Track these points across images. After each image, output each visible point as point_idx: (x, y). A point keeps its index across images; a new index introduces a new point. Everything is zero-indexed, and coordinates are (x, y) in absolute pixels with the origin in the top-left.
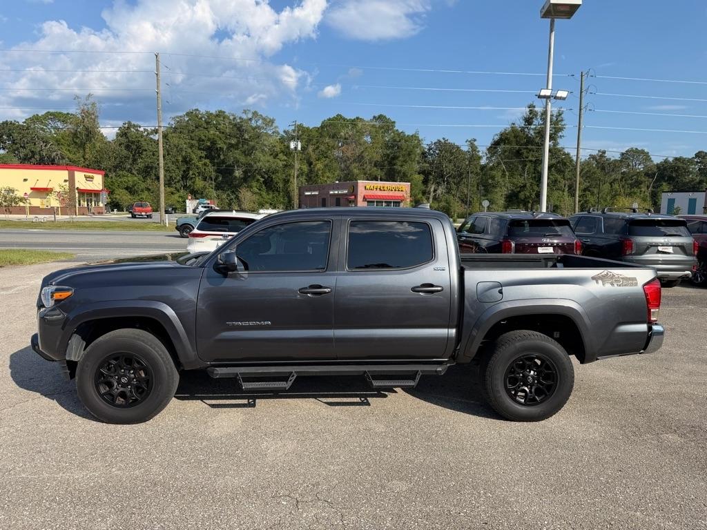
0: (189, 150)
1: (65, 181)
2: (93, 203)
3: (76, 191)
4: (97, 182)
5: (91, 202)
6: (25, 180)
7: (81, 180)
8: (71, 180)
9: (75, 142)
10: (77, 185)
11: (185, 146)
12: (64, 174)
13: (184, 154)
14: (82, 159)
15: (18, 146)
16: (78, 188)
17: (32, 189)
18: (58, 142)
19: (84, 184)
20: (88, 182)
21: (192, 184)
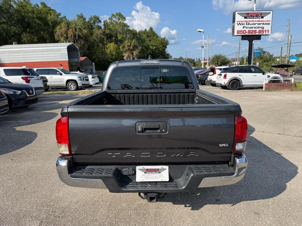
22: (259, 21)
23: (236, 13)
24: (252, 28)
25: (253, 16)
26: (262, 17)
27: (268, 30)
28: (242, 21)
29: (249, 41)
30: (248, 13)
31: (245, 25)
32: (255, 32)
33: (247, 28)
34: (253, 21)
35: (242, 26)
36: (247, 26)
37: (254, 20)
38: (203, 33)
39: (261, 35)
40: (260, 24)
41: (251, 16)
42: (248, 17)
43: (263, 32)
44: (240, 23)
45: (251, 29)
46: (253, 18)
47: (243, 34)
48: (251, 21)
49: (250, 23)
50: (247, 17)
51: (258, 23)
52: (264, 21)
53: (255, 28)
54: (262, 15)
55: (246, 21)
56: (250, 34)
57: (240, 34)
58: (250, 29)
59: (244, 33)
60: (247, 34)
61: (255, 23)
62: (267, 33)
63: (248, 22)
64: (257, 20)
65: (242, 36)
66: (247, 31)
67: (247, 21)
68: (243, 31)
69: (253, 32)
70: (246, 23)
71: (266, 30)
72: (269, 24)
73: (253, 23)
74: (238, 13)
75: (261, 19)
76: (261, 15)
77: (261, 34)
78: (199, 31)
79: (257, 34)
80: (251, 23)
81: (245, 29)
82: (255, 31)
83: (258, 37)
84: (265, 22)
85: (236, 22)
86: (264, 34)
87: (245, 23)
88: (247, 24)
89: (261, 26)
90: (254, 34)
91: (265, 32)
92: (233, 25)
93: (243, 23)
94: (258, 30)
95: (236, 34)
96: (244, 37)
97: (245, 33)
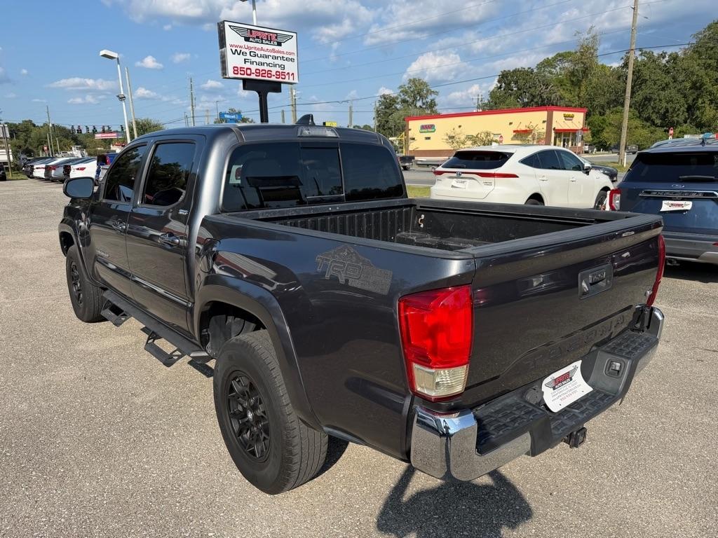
0: (702, 72)
1: (544, 122)
2: (570, 143)
3: (553, 131)
4: (577, 120)
5: (568, 143)
6: (511, 124)
7: (560, 120)
8: (549, 121)
9: (572, 81)
10: (555, 125)
11: (697, 68)
12: (543, 115)
13: (694, 78)
14: (577, 97)
15: (522, 91)
16: (554, 129)
17: (514, 131)
18: (561, 83)
19: (562, 124)
20: (566, 121)
21: (700, 115)
22: (273, 51)
23: (227, 24)
24: (262, 64)
25: (262, 39)
26: (278, 42)
27: (293, 74)
28: (241, 47)
29: (259, 93)
30: (251, 30)
31: (248, 57)
32: (269, 75)
33: (252, 63)
34: (262, 49)
35: (242, 57)
36: (253, 59)
37: (265, 47)
38: (119, 63)
39: (280, 83)
40: (276, 58)
41: (258, 37)
42: (251, 39)
43: (283, 77)
44: (236, 50)
45: (261, 68)
46: (262, 43)
47: (245, 76)
48: (258, 49)
49: (257, 52)
50: (249, 38)
51: (272, 54)
52: (283, 52)
53: (268, 65)
54: (279, 40)
55: (248, 48)
56: (260, 78)
57: (239, 76)
58: (258, 67)
59: (247, 74)
60: (253, 77)
61: (267, 53)
62: (291, 81)
63: (253, 50)
64: (270, 47)
65: (245, 81)
66: (253, 71)
67: (252, 48)
68: (245, 70)
69: (266, 75)
70: (250, 52)
71: (288, 73)
72: (292, 60)
73: (263, 53)
74: (230, 26)
75: (277, 48)
76: (276, 38)
77: (280, 80)
78: (105, 56)
79: (273, 79)
80: (259, 53)
81: (248, 65)
82: (269, 72)
83: (276, 87)
84: (285, 56)
85: (228, 48)
86: (286, 80)
87: (248, 52)
88: (252, 54)
89: (279, 62)
90: (267, 79)
91: (287, 77)
92: (221, 52)
93: (243, 50)
94: (274, 70)
95: (230, 73)
96: (248, 84)
97: (250, 75)
